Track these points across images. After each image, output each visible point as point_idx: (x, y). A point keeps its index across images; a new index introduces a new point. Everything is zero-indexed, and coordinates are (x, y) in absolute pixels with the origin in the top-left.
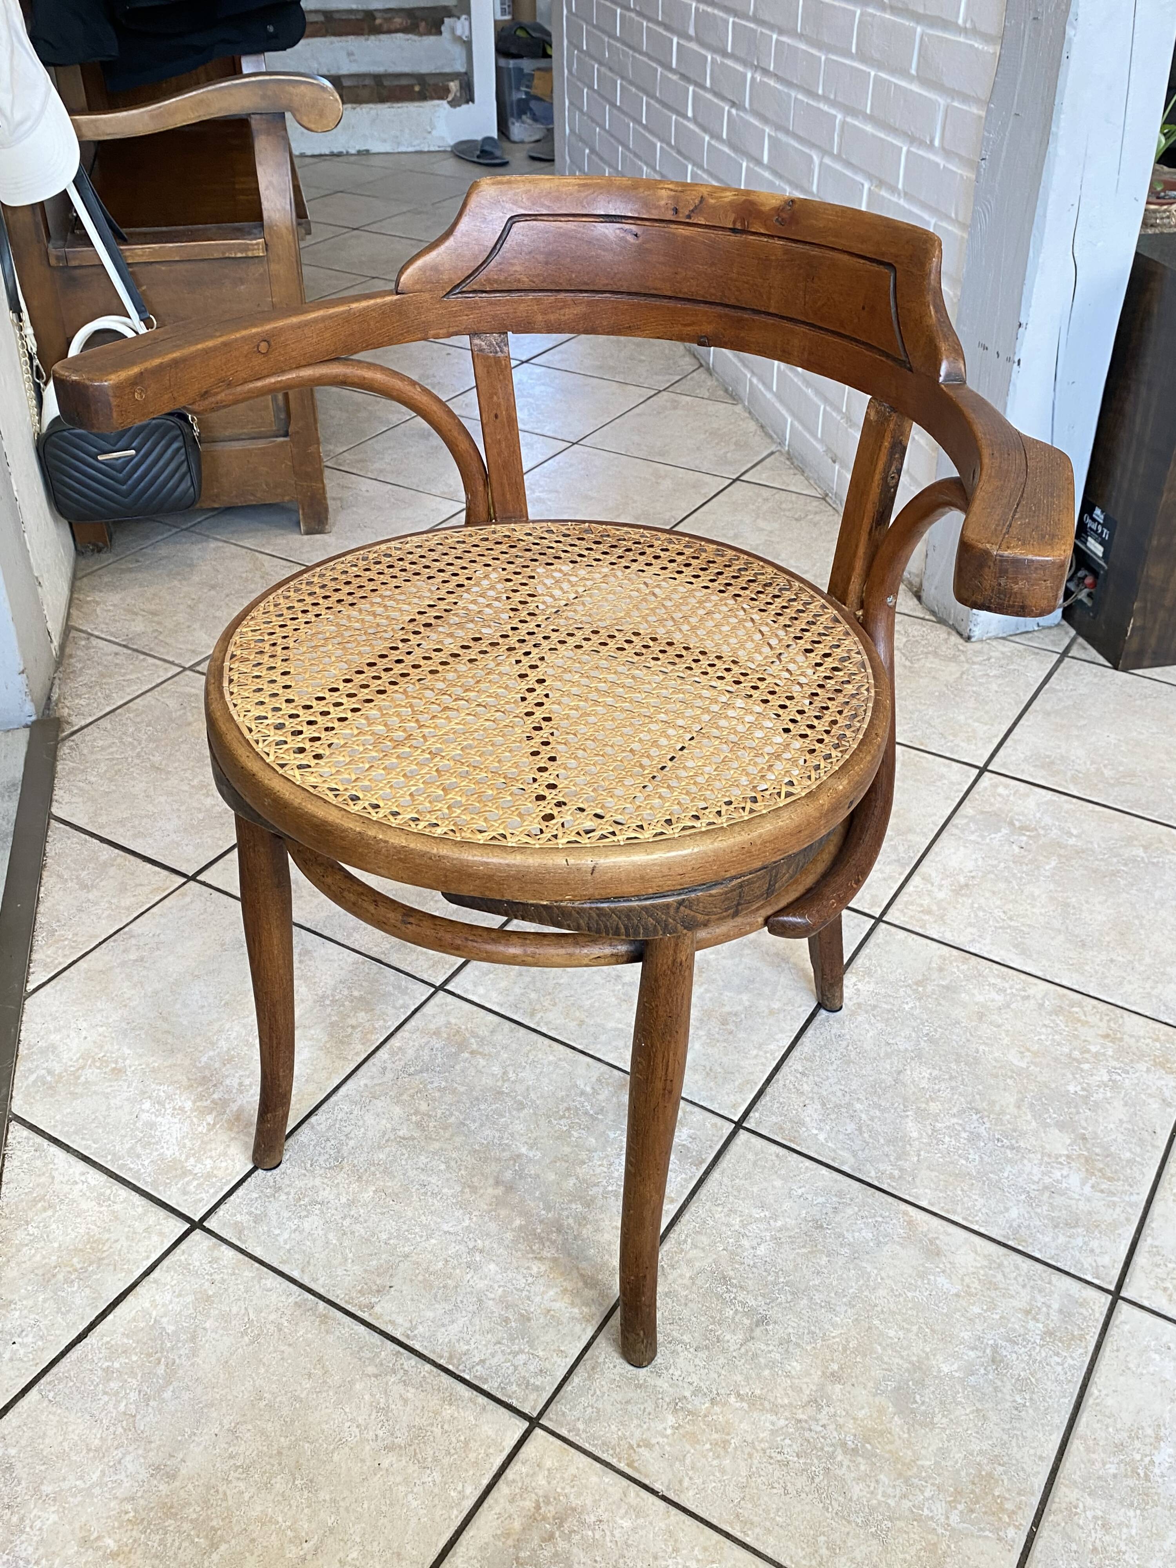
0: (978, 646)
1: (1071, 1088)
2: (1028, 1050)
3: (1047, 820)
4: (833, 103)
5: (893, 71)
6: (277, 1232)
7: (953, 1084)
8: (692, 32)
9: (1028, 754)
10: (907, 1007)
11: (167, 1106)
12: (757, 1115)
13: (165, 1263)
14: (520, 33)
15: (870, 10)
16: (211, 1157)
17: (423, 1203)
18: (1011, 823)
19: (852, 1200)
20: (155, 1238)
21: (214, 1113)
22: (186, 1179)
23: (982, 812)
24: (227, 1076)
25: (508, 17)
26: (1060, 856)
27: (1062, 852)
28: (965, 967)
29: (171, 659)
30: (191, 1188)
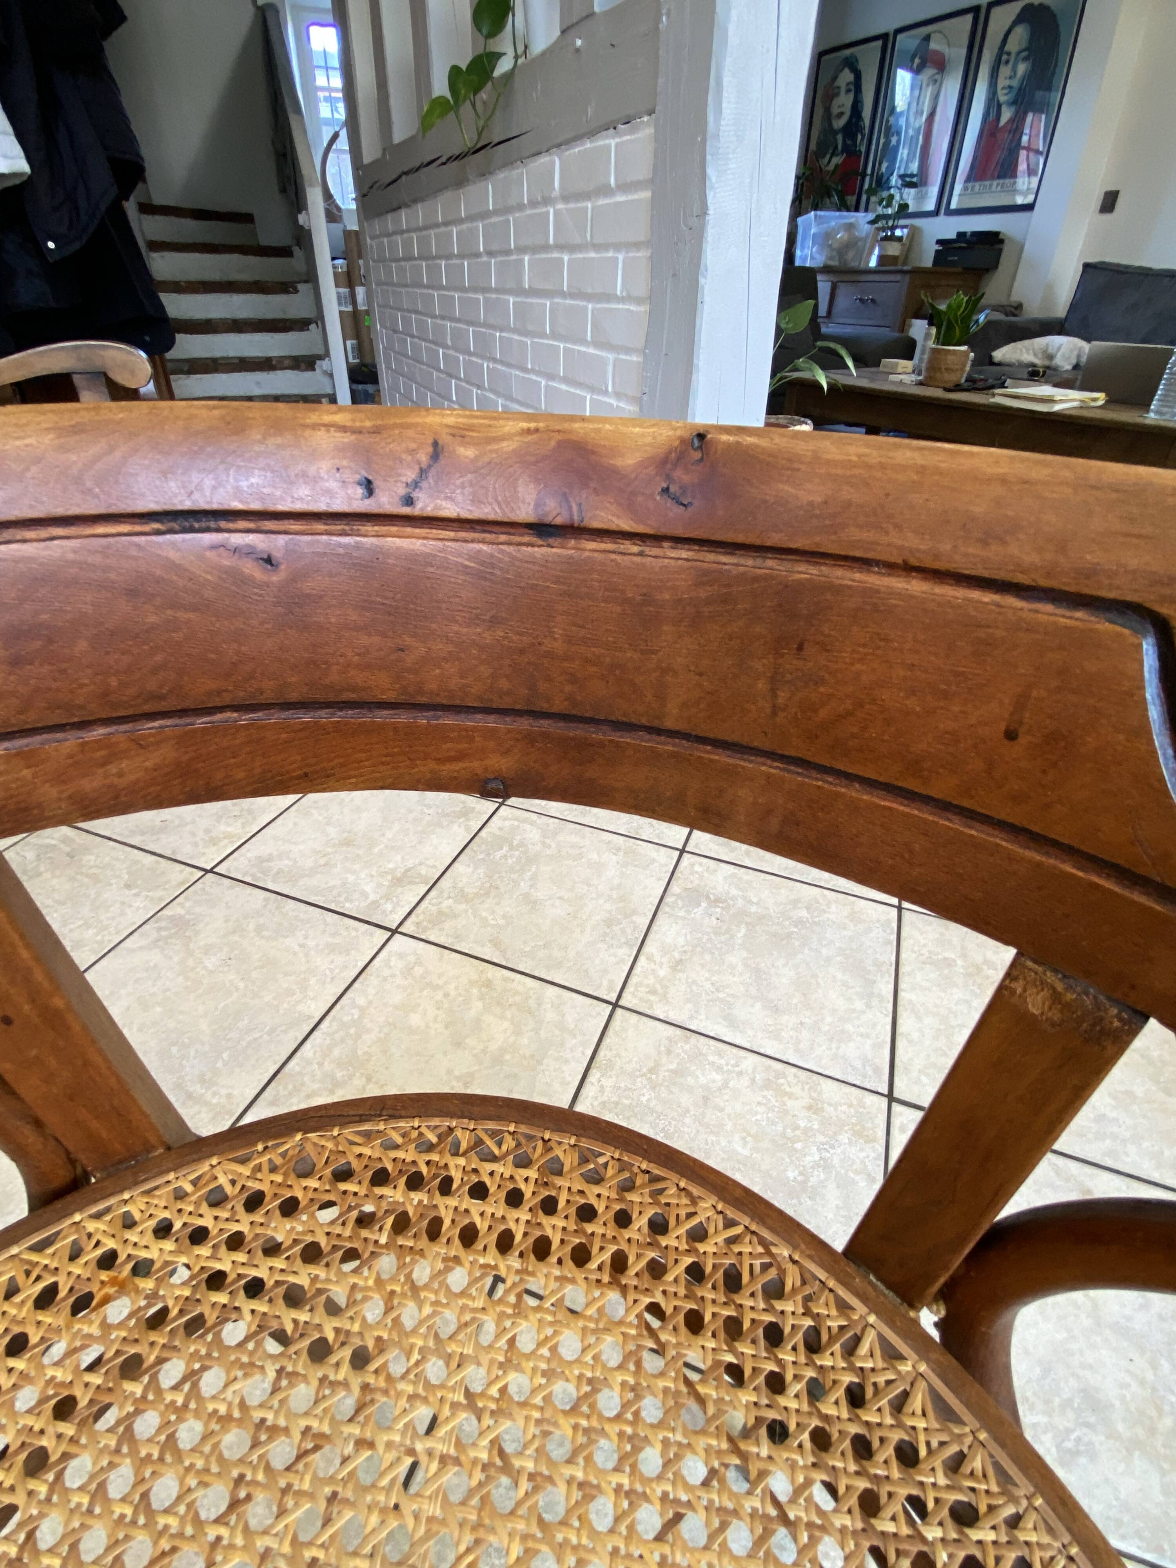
1: (791, 1174)
3: (734, 892)
4: (538, 373)
5: (575, 342)
8: (449, 343)
10: (644, 1099)
14: (365, 369)
15: (556, 300)
18: (708, 897)
23: (686, 889)
25: (357, 361)
26: (747, 924)
27: (748, 919)
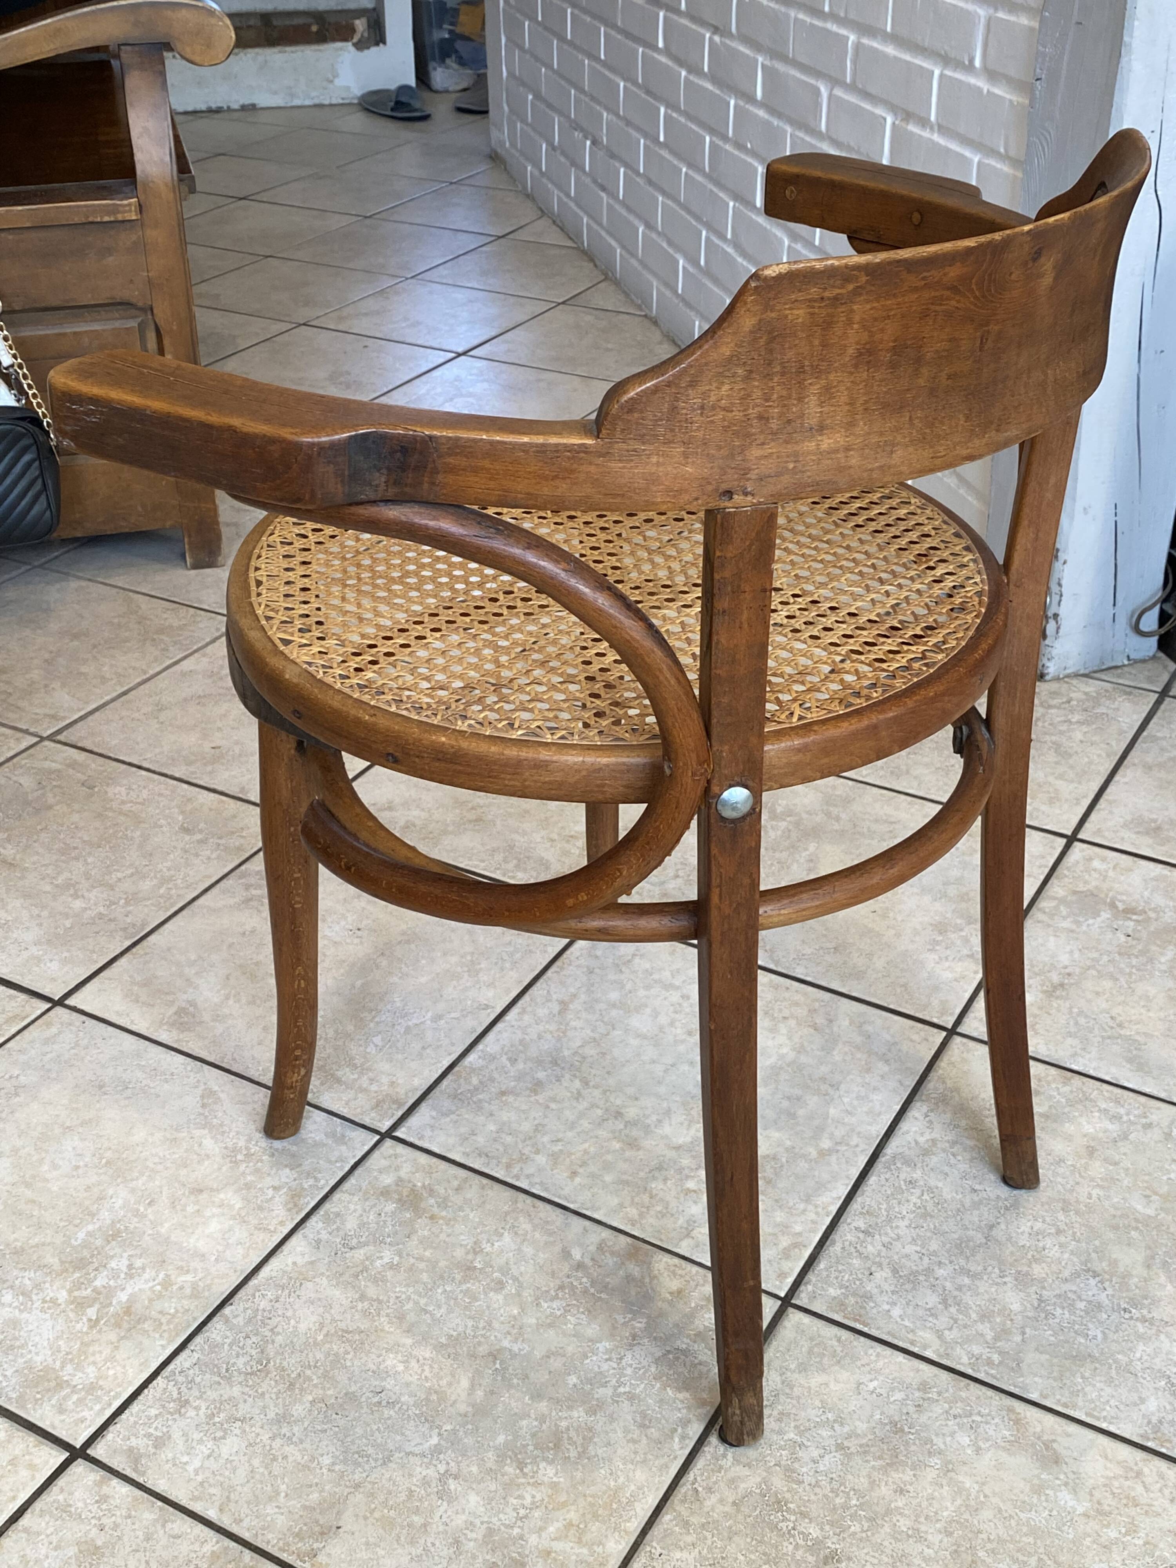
0: (1054, 686)
2: (1156, 1193)
3: (1159, 900)
6: (185, 1459)
7: (1062, 1239)
9: (1129, 817)
11: (34, 1297)
12: (810, 1288)
13: (38, 1505)
16: (94, 1363)
17: (376, 1415)
18: (1113, 905)
19: (939, 1394)
20: (24, 1473)
21: (97, 1306)
22: (63, 1393)
23: (1075, 893)
24: (112, 1257)
28: (1067, 1089)
29: (24, 728)
30: (70, 1404)
